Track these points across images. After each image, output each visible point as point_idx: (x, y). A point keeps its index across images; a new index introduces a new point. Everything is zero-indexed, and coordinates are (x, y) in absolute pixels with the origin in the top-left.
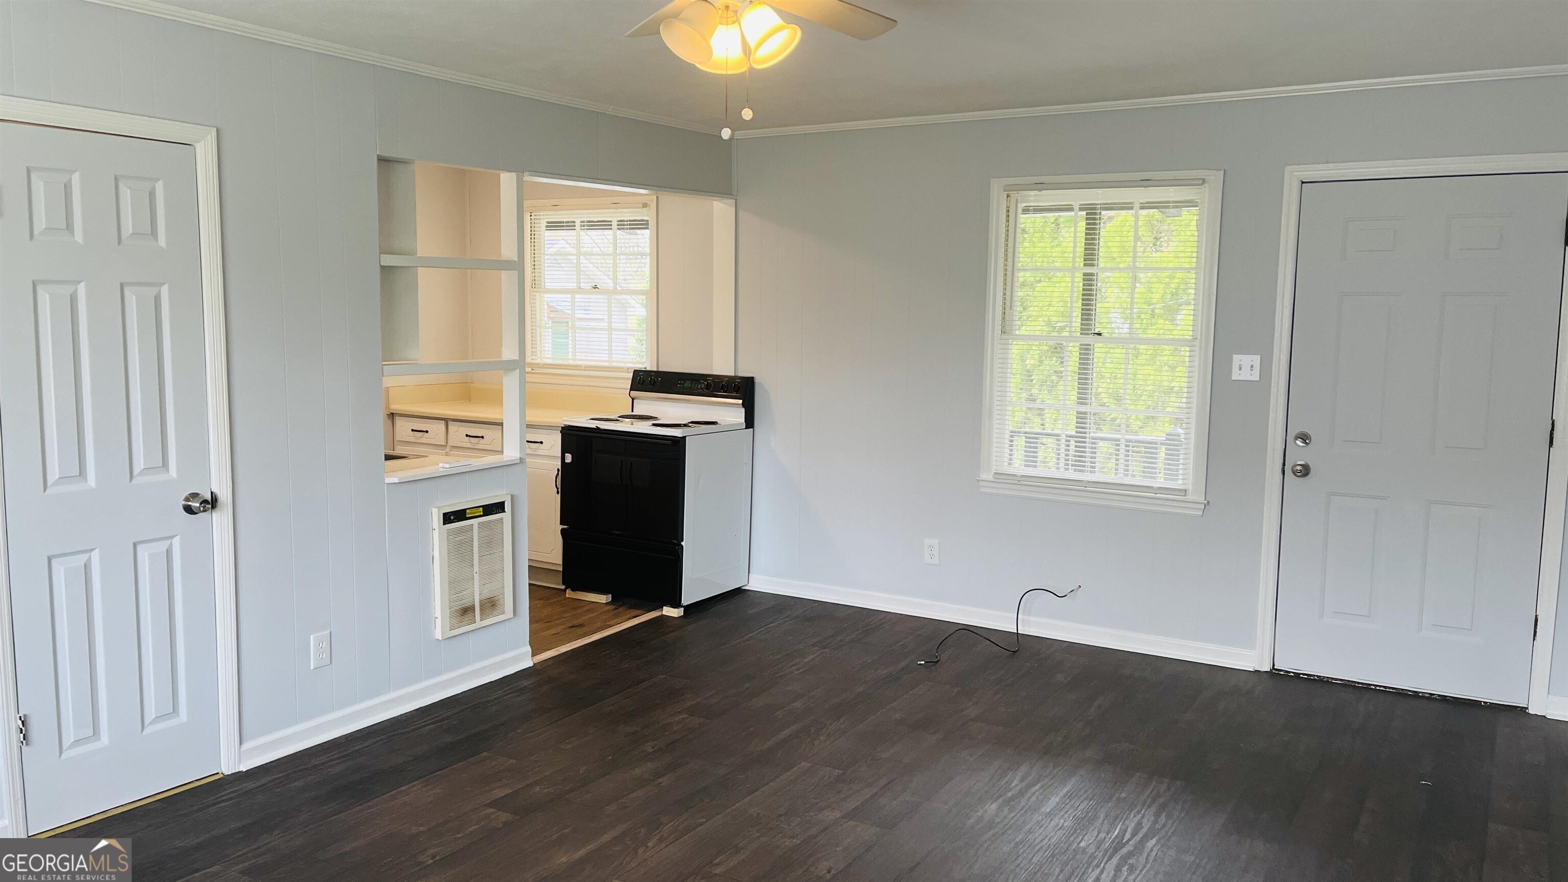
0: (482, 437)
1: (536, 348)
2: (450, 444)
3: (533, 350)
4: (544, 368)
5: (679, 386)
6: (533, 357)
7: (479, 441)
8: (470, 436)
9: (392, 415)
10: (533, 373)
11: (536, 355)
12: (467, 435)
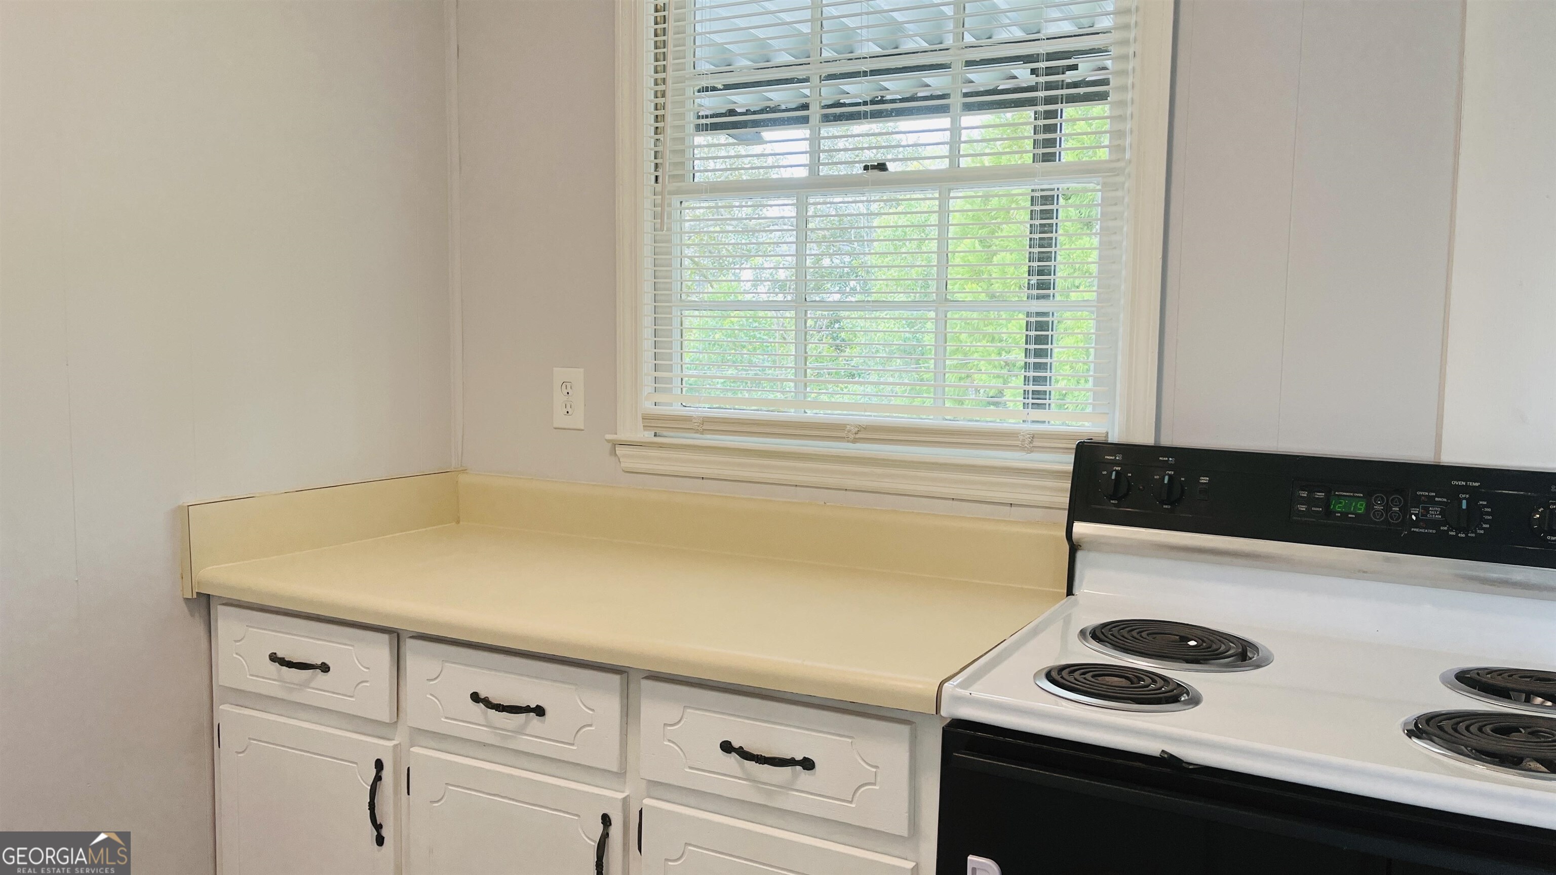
0: (540, 711)
1: (670, 369)
2: (413, 716)
3: (658, 374)
4: (703, 432)
5: (1303, 508)
6: (659, 398)
7: (527, 723)
8: (488, 704)
9: (203, 600)
10: (661, 446)
11: (670, 390)
12: (475, 697)
